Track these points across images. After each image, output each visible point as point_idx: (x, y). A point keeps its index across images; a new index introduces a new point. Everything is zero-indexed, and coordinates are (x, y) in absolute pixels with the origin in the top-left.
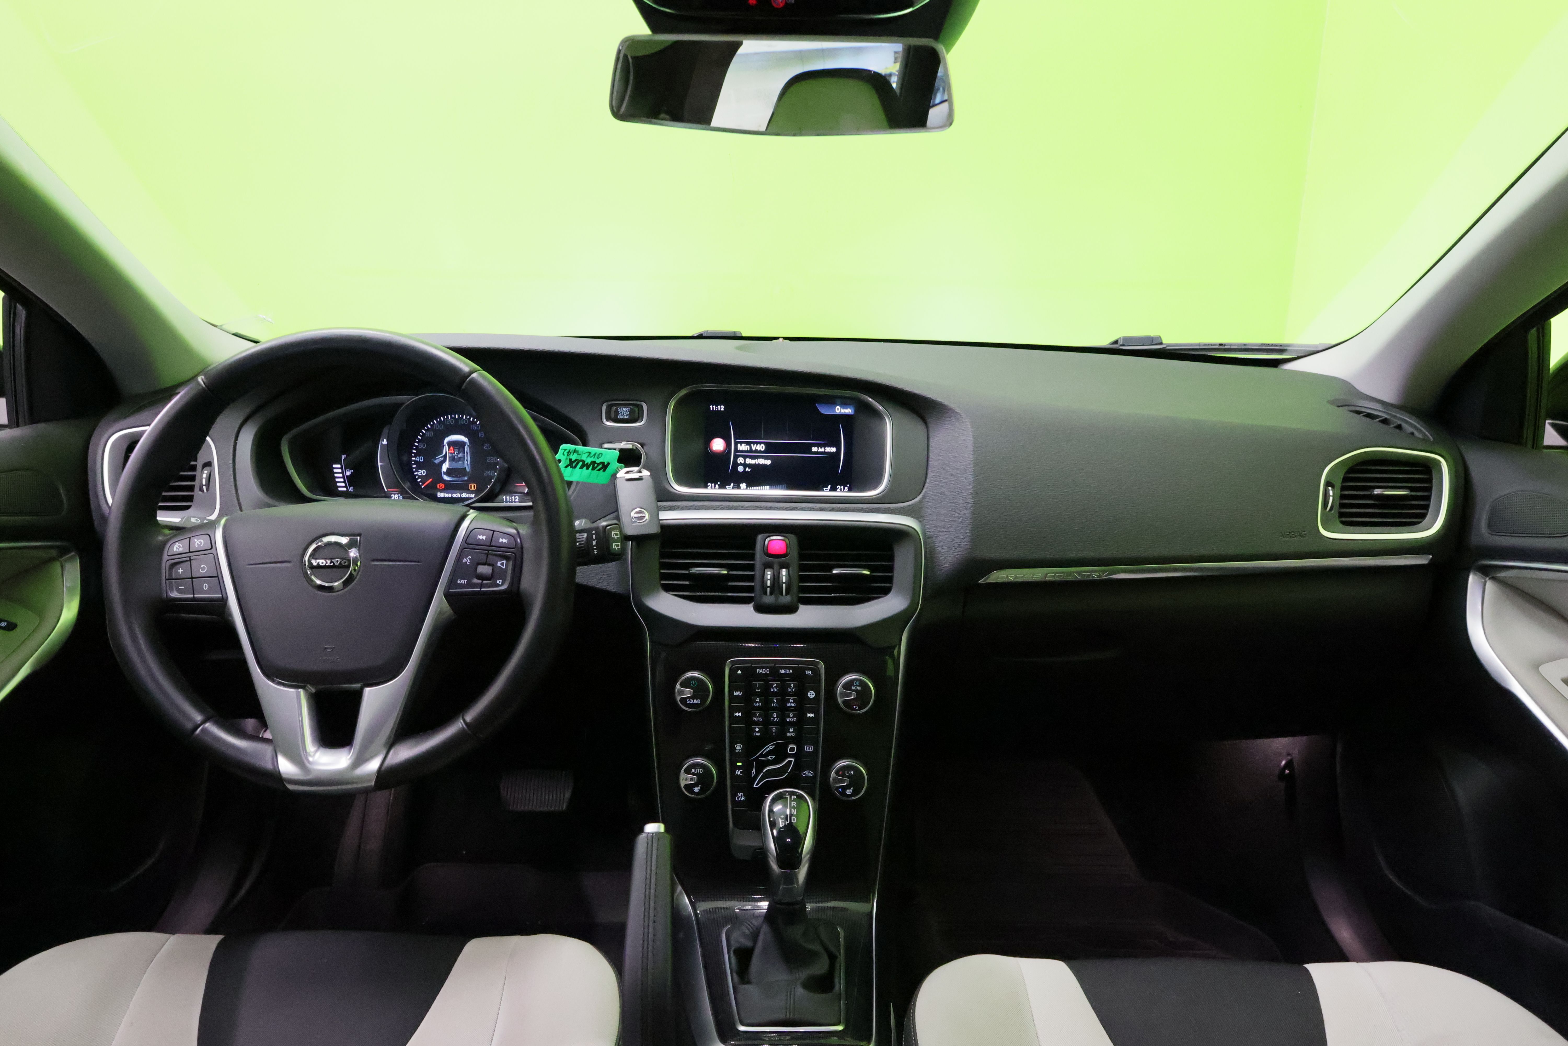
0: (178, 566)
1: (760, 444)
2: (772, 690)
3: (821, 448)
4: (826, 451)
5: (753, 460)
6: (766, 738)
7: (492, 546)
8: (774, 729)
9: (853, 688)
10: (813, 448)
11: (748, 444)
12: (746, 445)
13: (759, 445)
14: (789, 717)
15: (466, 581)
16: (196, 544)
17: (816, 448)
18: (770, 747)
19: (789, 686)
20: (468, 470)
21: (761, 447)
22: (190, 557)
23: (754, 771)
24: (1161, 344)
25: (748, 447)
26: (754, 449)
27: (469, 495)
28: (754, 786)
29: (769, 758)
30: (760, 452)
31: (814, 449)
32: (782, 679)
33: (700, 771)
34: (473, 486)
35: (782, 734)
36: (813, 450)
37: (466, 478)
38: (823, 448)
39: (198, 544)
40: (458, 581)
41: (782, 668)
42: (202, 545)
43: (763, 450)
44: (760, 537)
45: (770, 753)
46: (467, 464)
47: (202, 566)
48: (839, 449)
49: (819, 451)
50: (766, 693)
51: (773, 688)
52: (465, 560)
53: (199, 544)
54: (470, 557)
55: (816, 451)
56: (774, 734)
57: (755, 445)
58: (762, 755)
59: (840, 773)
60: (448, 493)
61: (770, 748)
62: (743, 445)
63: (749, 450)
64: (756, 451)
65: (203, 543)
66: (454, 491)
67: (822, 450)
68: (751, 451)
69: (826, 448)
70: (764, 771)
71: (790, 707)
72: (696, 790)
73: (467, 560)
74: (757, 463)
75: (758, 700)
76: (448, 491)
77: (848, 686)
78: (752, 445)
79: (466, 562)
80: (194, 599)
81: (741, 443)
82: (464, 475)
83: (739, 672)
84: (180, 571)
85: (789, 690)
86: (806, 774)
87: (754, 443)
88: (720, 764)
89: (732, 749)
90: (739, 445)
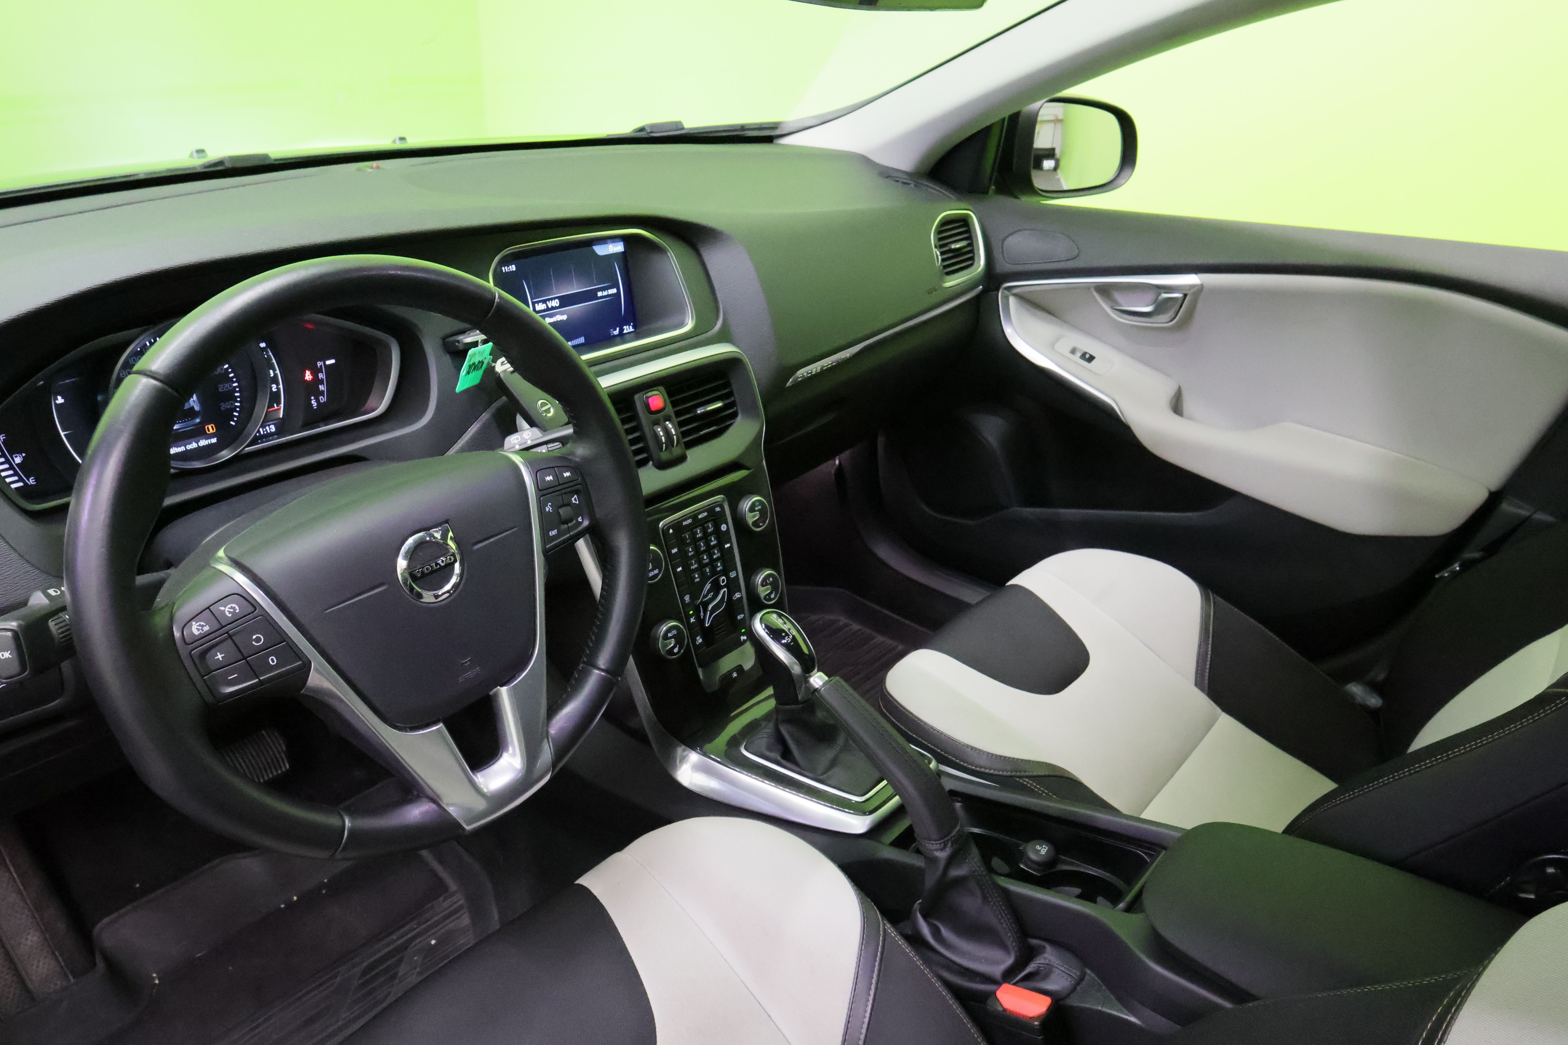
0: (213, 651)
1: (555, 300)
2: (698, 536)
3: (605, 291)
4: (609, 293)
5: (551, 319)
6: (704, 579)
7: (562, 484)
8: (708, 570)
9: (756, 509)
10: (598, 293)
11: (544, 302)
12: (543, 303)
13: (553, 301)
14: (715, 554)
15: (556, 530)
16: (227, 613)
17: (601, 292)
18: (708, 586)
19: (708, 527)
20: (197, 408)
21: (555, 303)
22: (227, 633)
23: (702, 614)
24: (683, 128)
25: (545, 305)
26: (550, 307)
27: (209, 440)
28: (707, 625)
29: (710, 596)
30: (556, 308)
31: (600, 294)
32: (702, 523)
33: (674, 632)
34: (211, 429)
35: (714, 571)
36: (599, 296)
37: (198, 420)
38: (606, 291)
39: (230, 612)
40: (550, 534)
41: (700, 513)
42: (238, 611)
43: (558, 305)
44: (636, 397)
45: (709, 592)
46: (194, 401)
47: (254, 637)
48: (618, 289)
49: (603, 295)
50: (695, 541)
51: (698, 534)
52: (547, 509)
53: (232, 610)
54: (550, 504)
55: (601, 295)
56: (709, 574)
57: (550, 301)
58: (705, 596)
59: (764, 584)
60: (180, 447)
61: (708, 588)
62: (540, 304)
63: (546, 308)
64: (553, 308)
65: (237, 607)
66: (187, 441)
67: (605, 293)
68: (548, 309)
69: (609, 290)
70: (710, 609)
71: (714, 545)
72: (676, 650)
73: (548, 509)
74: (555, 320)
75: (690, 550)
76: (180, 443)
77: (752, 509)
78: (548, 302)
79: (549, 510)
80: (261, 683)
81: (538, 302)
82: (194, 418)
83: (671, 531)
84: (220, 656)
85: (709, 530)
86: (736, 597)
87: (549, 300)
88: (680, 620)
89: (683, 601)
90: (536, 305)
